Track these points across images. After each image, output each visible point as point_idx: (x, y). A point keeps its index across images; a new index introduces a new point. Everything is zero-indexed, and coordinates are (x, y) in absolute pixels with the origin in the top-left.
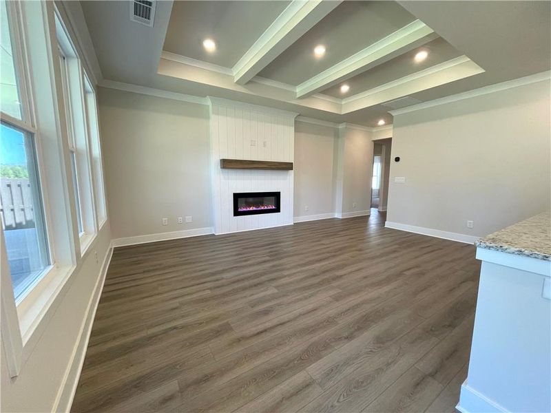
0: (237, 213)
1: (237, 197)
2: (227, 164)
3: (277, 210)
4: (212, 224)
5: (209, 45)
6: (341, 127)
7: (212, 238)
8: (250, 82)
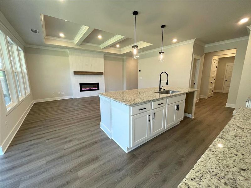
0: (81, 90)
1: (81, 85)
2: (76, 73)
3: (98, 89)
4: (72, 95)
5: (62, 35)
6: (125, 58)
7: (72, 99)
8: (81, 44)
